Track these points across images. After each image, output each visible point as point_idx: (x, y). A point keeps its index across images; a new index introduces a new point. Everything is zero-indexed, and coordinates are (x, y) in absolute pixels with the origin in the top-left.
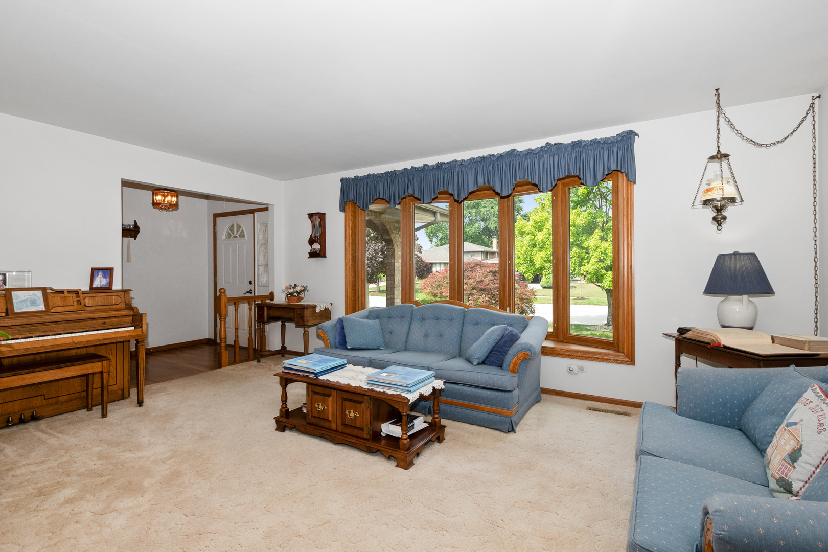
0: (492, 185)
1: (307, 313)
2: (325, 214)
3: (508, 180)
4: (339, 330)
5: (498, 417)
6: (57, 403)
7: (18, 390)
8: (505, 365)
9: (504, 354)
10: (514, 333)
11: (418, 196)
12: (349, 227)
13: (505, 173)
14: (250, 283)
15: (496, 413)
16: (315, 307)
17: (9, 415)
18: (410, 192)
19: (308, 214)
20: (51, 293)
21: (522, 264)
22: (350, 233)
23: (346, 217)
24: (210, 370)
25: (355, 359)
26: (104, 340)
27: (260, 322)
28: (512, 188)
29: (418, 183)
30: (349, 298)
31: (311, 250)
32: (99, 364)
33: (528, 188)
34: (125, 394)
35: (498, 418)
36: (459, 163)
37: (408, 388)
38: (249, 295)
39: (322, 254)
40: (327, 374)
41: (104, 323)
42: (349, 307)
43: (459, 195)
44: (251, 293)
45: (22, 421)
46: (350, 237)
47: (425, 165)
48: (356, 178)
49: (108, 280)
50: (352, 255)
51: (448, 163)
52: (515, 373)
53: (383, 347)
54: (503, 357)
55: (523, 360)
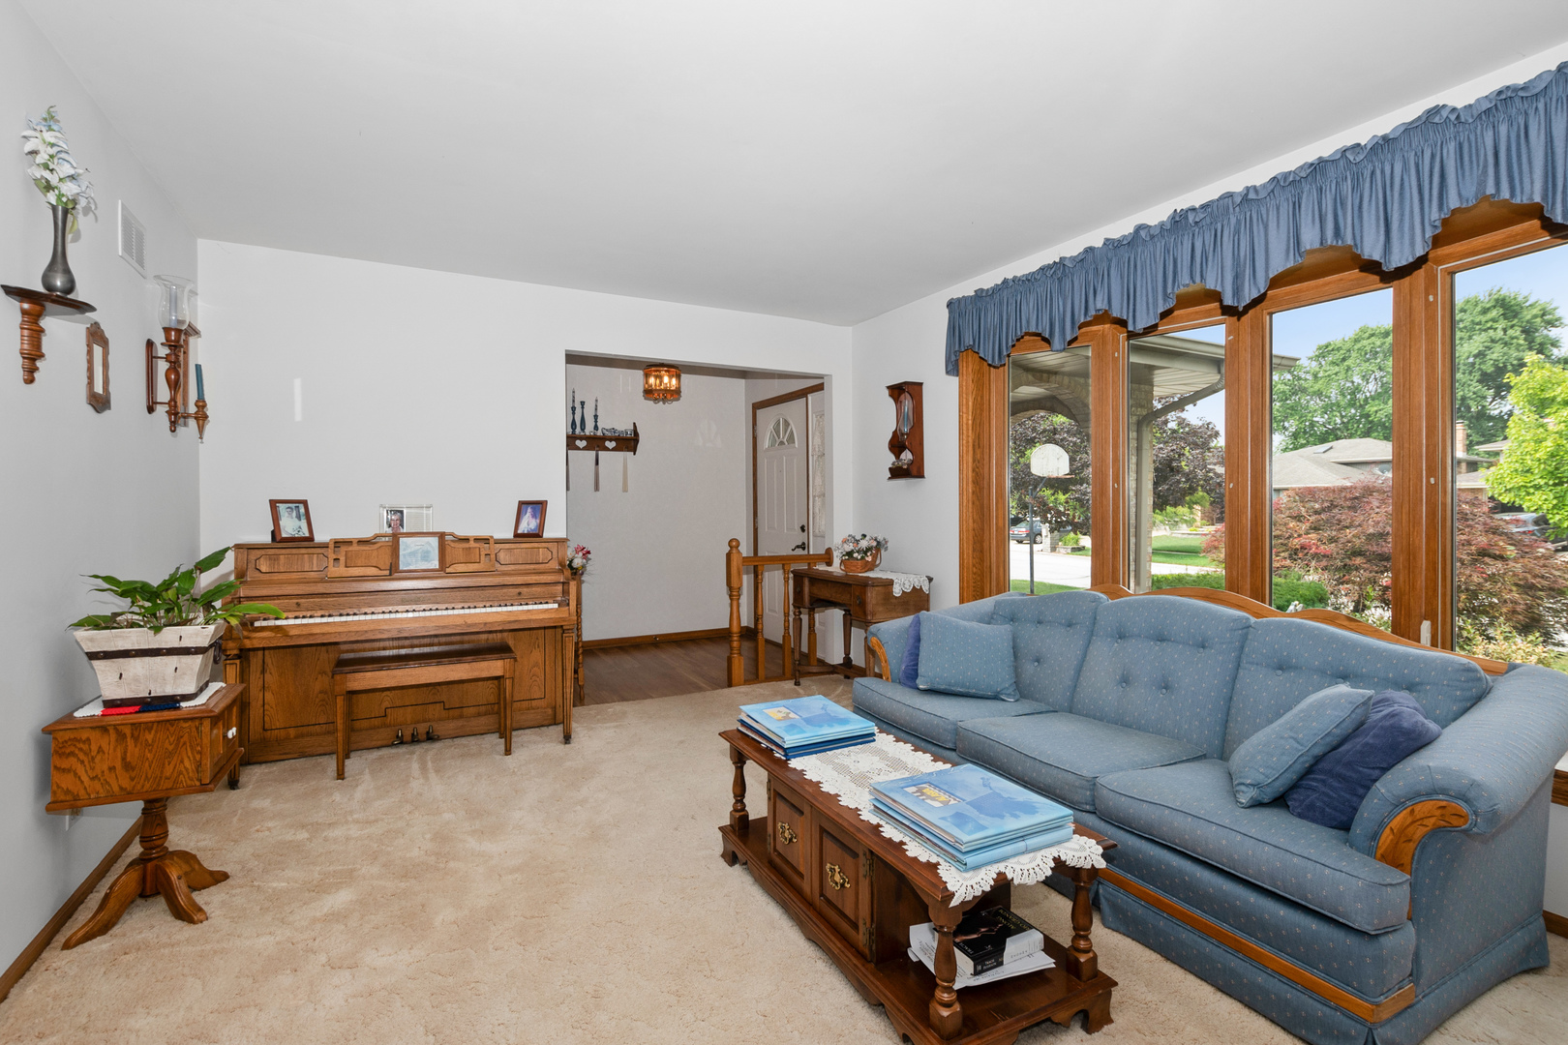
0: (1349, 241)
1: (872, 596)
2: (921, 384)
3: (1412, 212)
4: (911, 641)
5: (1319, 1006)
6: (461, 717)
7: (411, 691)
8: (1357, 829)
9: (1361, 791)
10: (1405, 724)
11: (1121, 313)
12: (968, 408)
13: (1401, 194)
14: (803, 529)
15: (1309, 989)
16: (891, 583)
17: (397, 728)
18: (1101, 304)
19: (888, 387)
20: (452, 541)
21: (1537, 487)
22: (970, 422)
23: (960, 386)
24: (714, 689)
25: (926, 717)
26: (510, 622)
27: (799, 608)
28: (1429, 234)
29: (1122, 278)
30: (968, 568)
31: (893, 464)
32: (500, 663)
33: (1510, 236)
34: (557, 715)
35: (1321, 1010)
36: (1238, 200)
37: (957, 854)
38: (799, 552)
39: (914, 471)
40: (816, 752)
41: (520, 594)
42: (968, 587)
43: (1237, 291)
44: (804, 549)
45: (415, 740)
46: (970, 431)
47: (1139, 228)
48: (980, 294)
49: (538, 521)
50: (973, 470)
51: (1204, 207)
52: (1399, 866)
53: (1009, 695)
54: (1355, 799)
55: (1436, 831)
